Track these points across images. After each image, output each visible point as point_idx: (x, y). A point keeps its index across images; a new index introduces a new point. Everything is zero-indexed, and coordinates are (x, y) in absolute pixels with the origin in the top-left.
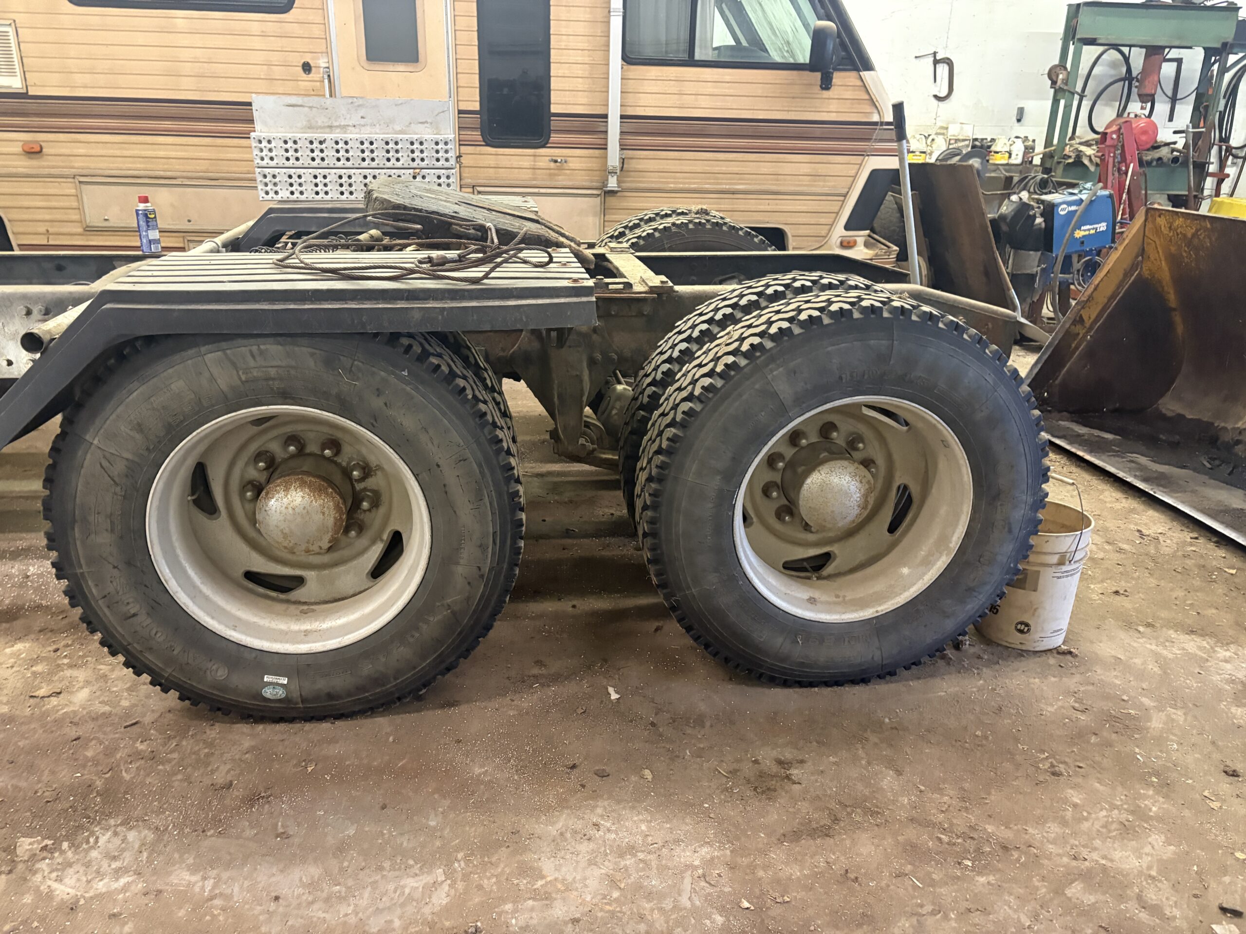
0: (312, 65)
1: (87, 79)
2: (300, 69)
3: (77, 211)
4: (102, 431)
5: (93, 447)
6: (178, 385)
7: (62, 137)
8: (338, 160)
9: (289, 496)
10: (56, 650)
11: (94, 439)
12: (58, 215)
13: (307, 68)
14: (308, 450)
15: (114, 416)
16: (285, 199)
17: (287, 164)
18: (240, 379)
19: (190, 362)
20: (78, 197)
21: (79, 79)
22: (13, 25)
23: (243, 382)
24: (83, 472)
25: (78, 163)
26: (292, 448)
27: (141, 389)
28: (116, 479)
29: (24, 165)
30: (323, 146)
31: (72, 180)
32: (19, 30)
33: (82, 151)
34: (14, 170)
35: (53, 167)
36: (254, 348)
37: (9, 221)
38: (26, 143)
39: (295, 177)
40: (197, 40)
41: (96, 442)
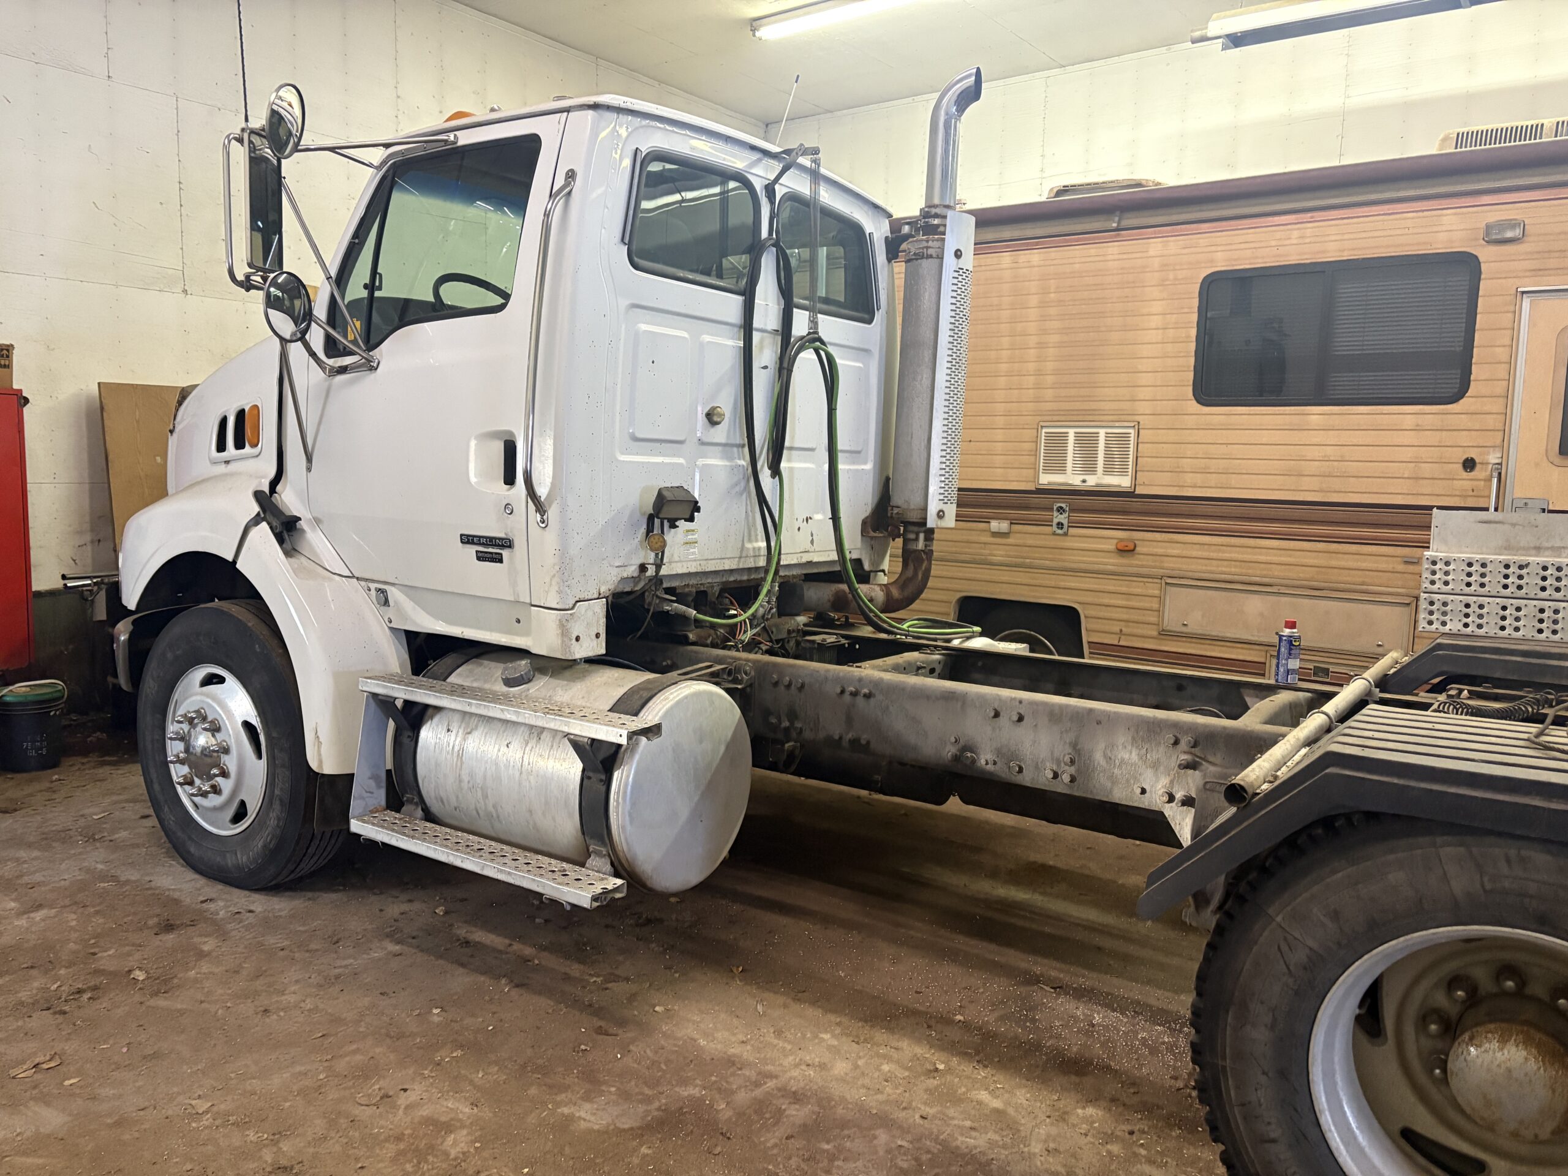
0: (1477, 461)
1: (1198, 478)
2: (1460, 466)
3: (1156, 613)
4: (1289, 908)
5: (1274, 923)
6: (1396, 877)
7: (1158, 536)
8: (1543, 589)
9: (1506, 1052)
10: (1131, 1133)
11: (1277, 915)
12: (1134, 616)
13: (1469, 464)
14: (1528, 991)
15: (1306, 895)
16: (1455, 631)
17: (1467, 590)
18: (1483, 886)
19: (1419, 852)
20: (1161, 599)
21: (1189, 478)
22: (1137, 427)
23: (1485, 891)
24: (1255, 949)
25: (1169, 563)
26: (1510, 984)
27: (1349, 870)
28: (1291, 968)
29: (1114, 562)
30: (1524, 572)
31: (1159, 581)
32: (1141, 431)
33: (1175, 552)
34: (1102, 567)
35: (1142, 566)
36: (1513, 853)
37: (1086, 617)
38: (1121, 540)
39: (1474, 608)
40: (1331, 437)
41: (1279, 919)
